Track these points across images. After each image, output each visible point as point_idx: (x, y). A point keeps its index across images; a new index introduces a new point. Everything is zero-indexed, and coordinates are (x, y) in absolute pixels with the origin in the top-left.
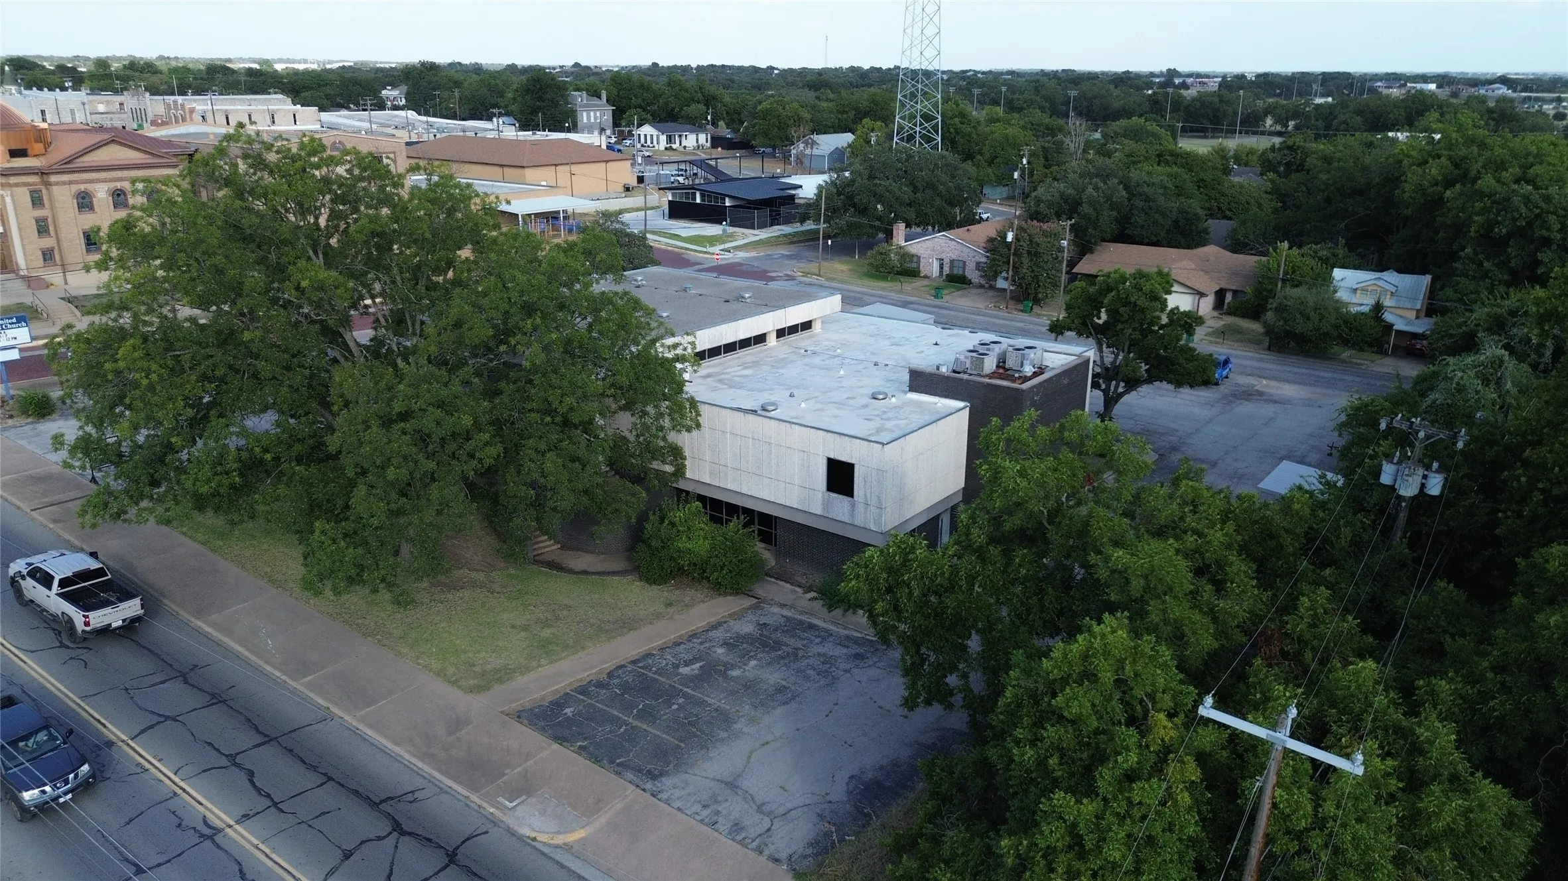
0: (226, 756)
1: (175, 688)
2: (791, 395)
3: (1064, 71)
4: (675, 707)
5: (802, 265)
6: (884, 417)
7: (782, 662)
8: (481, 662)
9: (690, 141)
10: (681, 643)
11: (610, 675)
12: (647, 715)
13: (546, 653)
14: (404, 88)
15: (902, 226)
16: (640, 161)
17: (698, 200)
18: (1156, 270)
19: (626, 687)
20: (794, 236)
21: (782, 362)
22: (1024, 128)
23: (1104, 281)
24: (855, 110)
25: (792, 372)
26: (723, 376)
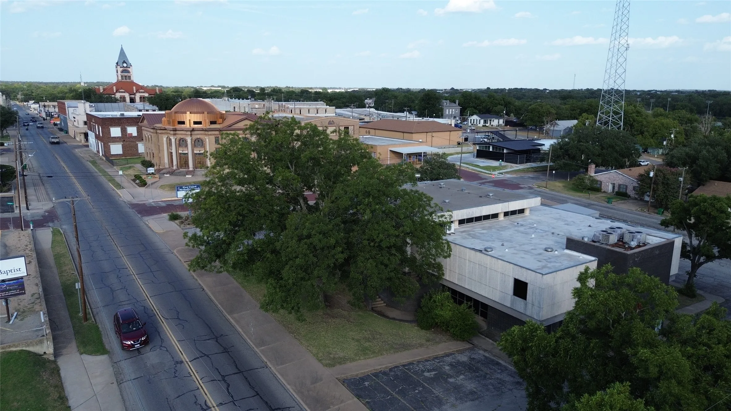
0: (222, 376)
1: (212, 342)
2: (503, 245)
3: (709, 91)
4: (417, 391)
5: (539, 182)
6: (549, 261)
7: (477, 379)
8: (334, 353)
9: (495, 122)
10: (429, 360)
11: (391, 370)
12: (402, 393)
13: (364, 354)
14: (374, 99)
15: (593, 166)
16: (469, 131)
17: (491, 150)
18: (726, 196)
19: (396, 377)
20: (537, 168)
21: (504, 228)
22: (674, 119)
23: (694, 200)
24: (580, 109)
25: (506, 234)
26: (471, 232)
